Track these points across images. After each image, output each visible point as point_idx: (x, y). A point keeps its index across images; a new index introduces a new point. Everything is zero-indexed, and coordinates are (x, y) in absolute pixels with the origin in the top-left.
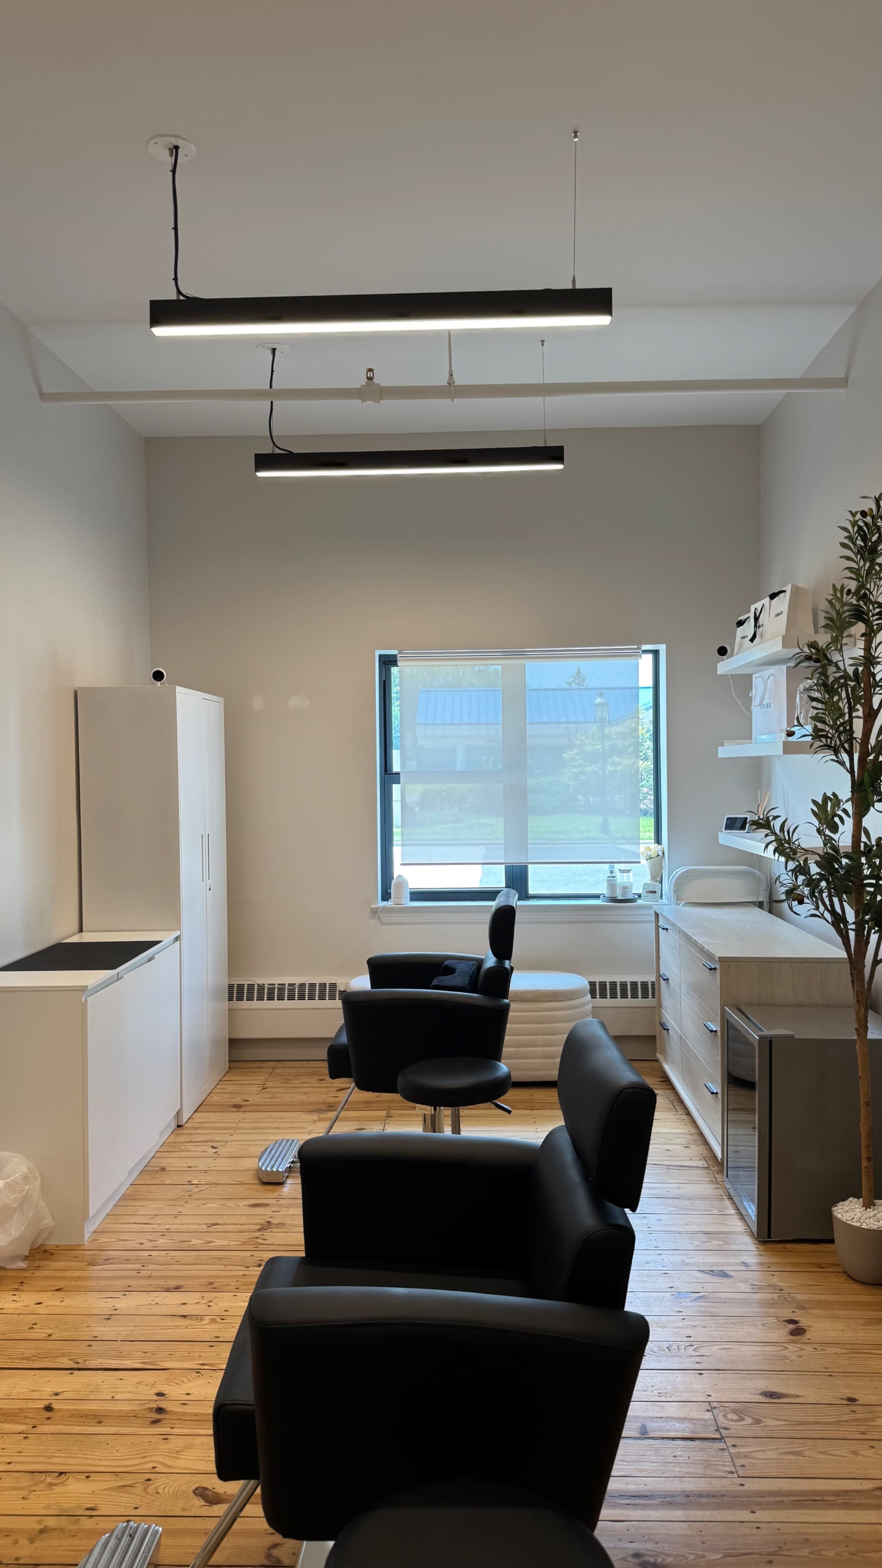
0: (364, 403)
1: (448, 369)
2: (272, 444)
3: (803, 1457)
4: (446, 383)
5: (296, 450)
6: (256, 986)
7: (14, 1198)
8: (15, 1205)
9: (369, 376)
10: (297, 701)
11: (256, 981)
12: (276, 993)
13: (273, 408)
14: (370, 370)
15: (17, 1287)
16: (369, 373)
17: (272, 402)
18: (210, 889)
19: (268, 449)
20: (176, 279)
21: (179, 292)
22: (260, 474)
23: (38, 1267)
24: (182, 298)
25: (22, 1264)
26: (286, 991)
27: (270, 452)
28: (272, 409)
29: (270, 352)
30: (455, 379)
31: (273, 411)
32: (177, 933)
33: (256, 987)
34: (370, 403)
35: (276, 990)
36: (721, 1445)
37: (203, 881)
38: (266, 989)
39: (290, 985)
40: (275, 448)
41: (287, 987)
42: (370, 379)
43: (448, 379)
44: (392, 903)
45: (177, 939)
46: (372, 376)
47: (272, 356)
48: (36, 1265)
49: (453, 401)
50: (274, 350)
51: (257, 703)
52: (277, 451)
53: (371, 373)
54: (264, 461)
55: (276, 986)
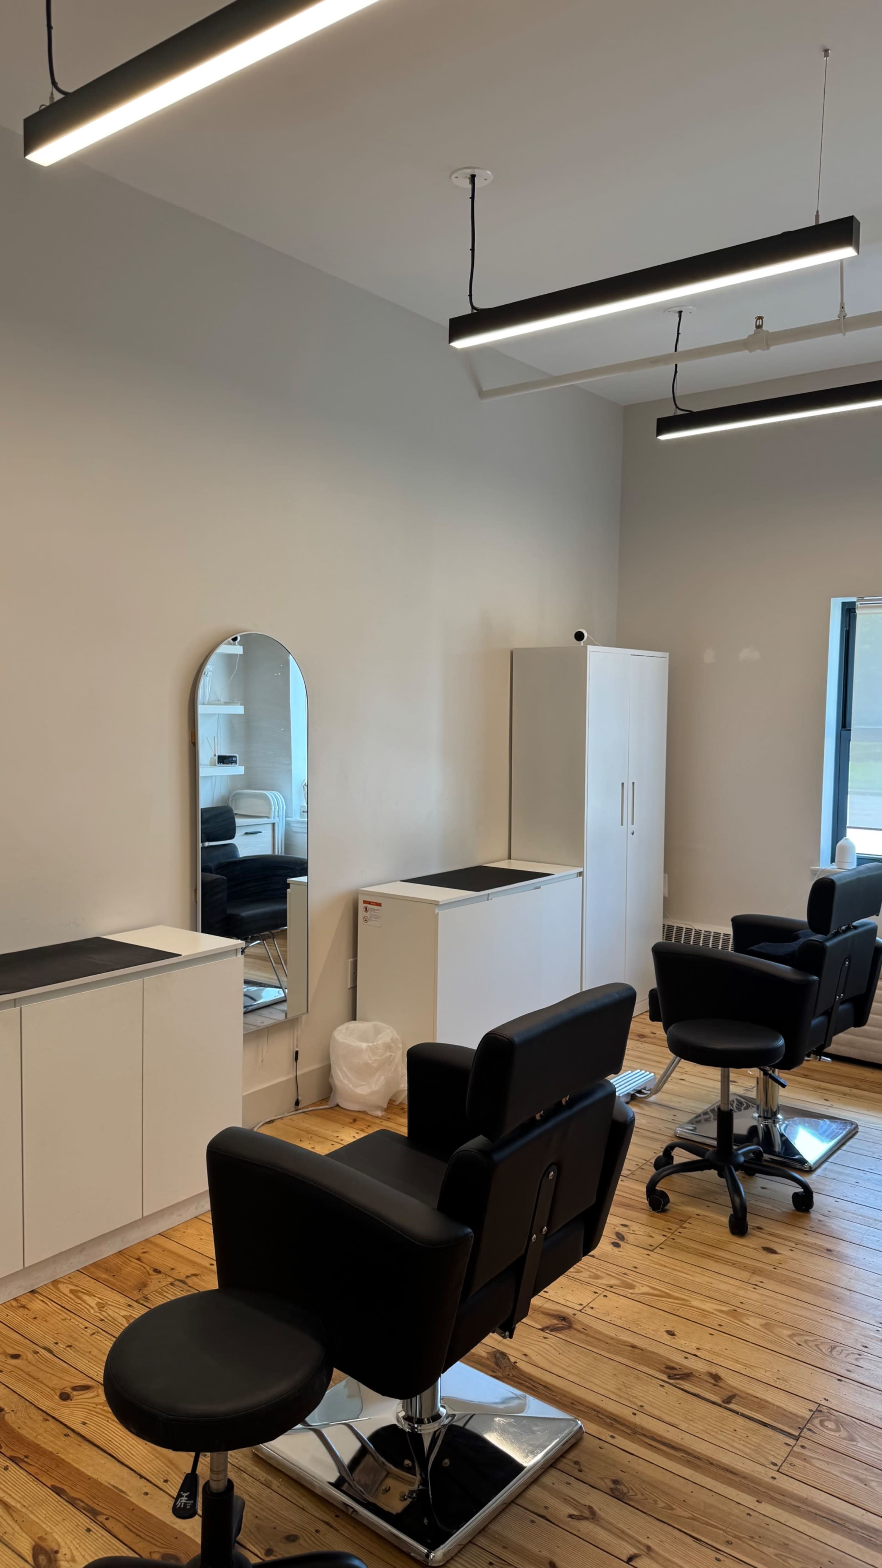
0: (752, 353)
1: (840, 301)
2: (674, 406)
3: (865, 1485)
4: (837, 316)
5: (696, 409)
6: (694, 930)
7: (375, 1060)
8: (375, 1065)
9: (758, 324)
10: (747, 654)
11: (694, 927)
12: (711, 941)
13: (678, 370)
14: (760, 318)
15: (363, 1128)
16: (758, 321)
17: (676, 365)
18: (633, 834)
19: (670, 412)
20: (470, 295)
21: (473, 307)
22: (663, 437)
23: (389, 1118)
24: (475, 311)
25: (379, 1113)
26: (721, 940)
27: (671, 414)
28: (676, 372)
29: (677, 315)
30: (846, 312)
31: (677, 373)
32: (581, 870)
33: (693, 932)
34: (759, 352)
35: (712, 938)
36: (792, 1442)
37: (622, 824)
38: (702, 935)
39: (725, 935)
40: (677, 410)
41: (722, 936)
42: (759, 327)
43: (839, 313)
44: (836, 867)
45: (580, 874)
46: (761, 324)
47: (678, 318)
48: (388, 1117)
49: (844, 335)
50: (680, 312)
51: (709, 656)
52: (679, 413)
53: (761, 320)
54: (665, 425)
55: (712, 934)
